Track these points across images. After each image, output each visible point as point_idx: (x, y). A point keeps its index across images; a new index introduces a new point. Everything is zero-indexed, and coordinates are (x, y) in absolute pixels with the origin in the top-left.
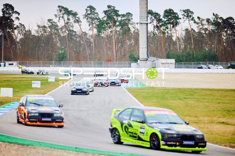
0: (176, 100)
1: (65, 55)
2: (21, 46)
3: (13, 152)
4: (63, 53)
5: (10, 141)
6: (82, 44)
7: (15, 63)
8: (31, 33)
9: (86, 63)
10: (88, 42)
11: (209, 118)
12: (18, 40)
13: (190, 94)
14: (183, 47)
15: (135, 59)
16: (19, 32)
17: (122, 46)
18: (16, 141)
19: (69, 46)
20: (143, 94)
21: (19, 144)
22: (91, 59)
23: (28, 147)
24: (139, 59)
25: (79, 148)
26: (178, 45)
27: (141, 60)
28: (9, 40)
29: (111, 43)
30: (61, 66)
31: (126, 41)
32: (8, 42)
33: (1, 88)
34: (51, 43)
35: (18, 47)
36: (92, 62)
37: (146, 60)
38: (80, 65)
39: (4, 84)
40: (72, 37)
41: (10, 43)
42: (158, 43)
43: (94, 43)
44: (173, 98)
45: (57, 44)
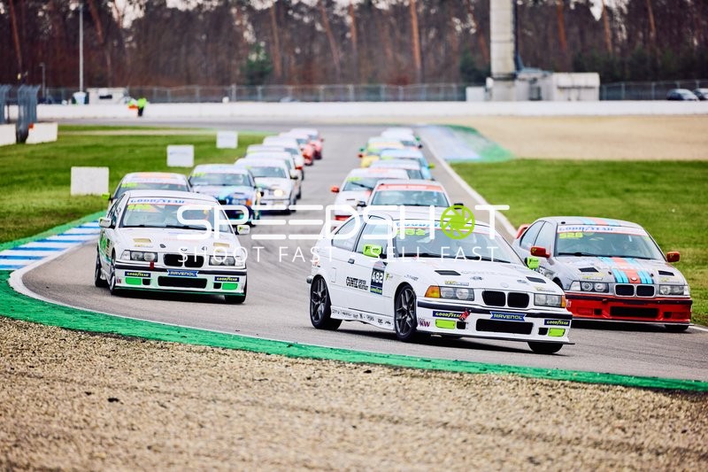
0: (601, 197)
1: (268, 68)
2: (138, 43)
3: (100, 361)
4: (263, 62)
5: (92, 326)
6: (320, 32)
7: (118, 93)
8: (165, 3)
9: (332, 90)
10: (338, 26)
11: (698, 251)
12: (126, 23)
13: (644, 177)
14: (623, 36)
15: (477, 74)
17: (440, 37)
18: (110, 328)
19: (280, 43)
20: (501, 179)
21: (118, 336)
22: (346, 79)
23: (146, 345)
24: (489, 74)
25: (300, 347)
26: (608, 30)
27: (495, 79)
28: (98, 25)
29: (405, 29)
30: (256, 100)
31: (450, 20)
32: (96, 30)
33: (74, 170)
34: (225, 30)
35: (127, 46)
36: (351, 87)
37: (512, 77)
38: (313, 97)
39: (83, 156)
40: (290, 12)
41: (103, 33)
42: (547, 26)
43: (354, 29)
44: (592, 192)
45: (242, 35)
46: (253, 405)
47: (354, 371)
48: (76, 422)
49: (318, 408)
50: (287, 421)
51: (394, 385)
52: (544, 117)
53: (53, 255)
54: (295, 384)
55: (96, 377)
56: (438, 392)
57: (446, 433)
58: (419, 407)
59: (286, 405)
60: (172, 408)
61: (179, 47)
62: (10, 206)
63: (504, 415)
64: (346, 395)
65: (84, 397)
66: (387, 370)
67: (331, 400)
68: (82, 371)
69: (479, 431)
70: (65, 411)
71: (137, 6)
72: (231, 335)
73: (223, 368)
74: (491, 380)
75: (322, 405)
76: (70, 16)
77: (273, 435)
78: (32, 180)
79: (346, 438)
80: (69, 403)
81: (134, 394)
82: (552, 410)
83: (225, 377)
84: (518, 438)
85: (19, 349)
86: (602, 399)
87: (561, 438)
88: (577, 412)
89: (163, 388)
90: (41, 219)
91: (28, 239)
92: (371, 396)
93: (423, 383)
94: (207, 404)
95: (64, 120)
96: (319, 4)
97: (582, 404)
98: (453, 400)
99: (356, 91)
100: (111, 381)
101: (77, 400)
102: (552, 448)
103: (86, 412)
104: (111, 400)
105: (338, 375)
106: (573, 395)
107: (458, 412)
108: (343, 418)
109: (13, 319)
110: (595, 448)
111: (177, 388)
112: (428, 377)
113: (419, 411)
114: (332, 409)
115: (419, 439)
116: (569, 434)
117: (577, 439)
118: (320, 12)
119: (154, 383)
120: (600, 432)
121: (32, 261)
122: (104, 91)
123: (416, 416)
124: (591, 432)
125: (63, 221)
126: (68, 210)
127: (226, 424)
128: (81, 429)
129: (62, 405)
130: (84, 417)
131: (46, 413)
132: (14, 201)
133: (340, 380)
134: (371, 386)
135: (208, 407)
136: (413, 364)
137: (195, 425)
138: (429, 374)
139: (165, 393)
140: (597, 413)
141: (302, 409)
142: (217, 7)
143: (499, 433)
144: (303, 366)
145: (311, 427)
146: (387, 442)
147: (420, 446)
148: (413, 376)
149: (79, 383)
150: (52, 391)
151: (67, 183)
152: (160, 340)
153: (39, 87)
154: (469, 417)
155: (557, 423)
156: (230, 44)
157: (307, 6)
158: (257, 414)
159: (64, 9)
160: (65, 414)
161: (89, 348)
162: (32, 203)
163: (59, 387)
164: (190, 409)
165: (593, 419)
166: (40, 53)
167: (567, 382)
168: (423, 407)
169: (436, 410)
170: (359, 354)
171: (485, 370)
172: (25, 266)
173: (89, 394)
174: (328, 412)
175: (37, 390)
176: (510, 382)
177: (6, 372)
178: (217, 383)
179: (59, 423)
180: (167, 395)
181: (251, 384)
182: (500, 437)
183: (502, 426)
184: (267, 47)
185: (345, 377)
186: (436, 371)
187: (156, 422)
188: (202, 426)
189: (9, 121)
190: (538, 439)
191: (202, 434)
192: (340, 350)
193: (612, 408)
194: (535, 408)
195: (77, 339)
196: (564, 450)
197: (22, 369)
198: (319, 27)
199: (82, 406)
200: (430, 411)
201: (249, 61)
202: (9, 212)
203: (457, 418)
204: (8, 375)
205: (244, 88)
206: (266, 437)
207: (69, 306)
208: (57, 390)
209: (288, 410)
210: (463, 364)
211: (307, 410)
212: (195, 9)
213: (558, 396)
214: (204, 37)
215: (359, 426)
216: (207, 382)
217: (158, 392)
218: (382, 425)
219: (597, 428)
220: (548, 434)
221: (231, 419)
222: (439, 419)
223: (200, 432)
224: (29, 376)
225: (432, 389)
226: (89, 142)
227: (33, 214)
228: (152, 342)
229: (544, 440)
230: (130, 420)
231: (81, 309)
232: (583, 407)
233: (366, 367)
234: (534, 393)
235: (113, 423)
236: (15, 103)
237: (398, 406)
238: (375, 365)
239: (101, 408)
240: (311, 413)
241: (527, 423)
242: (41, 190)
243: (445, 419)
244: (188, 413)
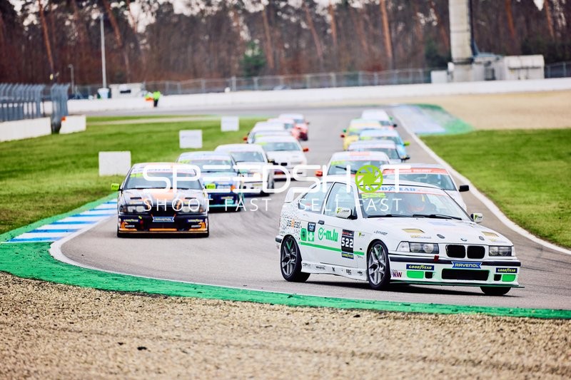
0: (550, 160)
1: (262, 61)
2: (151, 45)
3: (130, 316)
4: (257, 57)
5: (122, 287)
6: (305, 30)
7: (136, 88)
8: (172, 10)
9: (317, 78)
10: (320, 24)
12: (141, 28)
14: (562, 22)
15: (440, 60)
16: (143, 7)
17: (407, 29)
18: (137, 288)
19: (272, 39)
20: (464, 148)
21: (144, 294)
22: (329, 68)
23: (168, 300)
24: (450, 60)
25: (298, 297)
26: (549, 18)
27: (455, 64)
28: (117, 31)
29: (377, 24)
30: (254, 90)
31: (415, 15)
32: (116, 36)
33: (101, 154)
34: (224, 31)
35: (142, 47)
36: (333, 75)
37: (470, 61)
38: (301, 85)
39: (108, 143)
40: (279, 14)
41: (121, 38)
42: (497, 16)
43: (333, 25)
44: (541, 156)
45: (239, 34)
46: (261, 348)
47: (345, 316)
48: (111, 368)
49: (316, 349)
50: (290, 360)
51: (380, 327)
52: (498, 94)
53: (85, 228)
54: (295, 329)
55: (127, 330)
56: (417, 331)
57: (426, 365)
58: (402, 345)
59: (289, 347)
60: (192, 353)
61: (186, 46)
62: (48, 187)
63: (474, 348)
64: (339, 337)
65: (118, 347)
66: (373, 314)
67: (327, 341)
68: (114, 325)
69: (454, 362)
70: (101, 359)
71: (149, 13)
72: (239, 290)
73: (234, 318)
74: (462, 319)
75: (319, 346)
76: (93, 24)
77: (279, 373)
78: (66, 164)
79: (341, 373)
80: (104, 352)
81: (160, 342)
82: (514, 342)
83: (236, 326)
84: (487, 368)
85: (60, 308)
86: (557, 332)
87: (523, 366)
88: (536, 343)
89: (184, 336)
90: (75, 197)
91: (65, 214)
92: (361, 337)
93: (404, 324)
94: (221, 348)
95: (91, 112)
96: (303, 5)
97: (540, 337)
98: (430, 337)
99: (338, 78)
100: (139, 332)
101: (111, 349)
102: (516, 376)
103: (119, 359)
104: (140, 349)
105: (332, 320)
106: (532, 329)
107: (435, 347)
108: (338, 357)
109: (54, 283)
110: (552, 373)
111: (195, 336)
112: (408, 319)
113: (402, 348)
114: (328, 349)
115: (403, 372)
116: (529, 362)
117: (537, 366)
118: (305, 12)
119: (176, 332)
120: (556, 360)
121: (68, 233)
122: (124, 87)
123: (399, 352)
124: (549, 360)
125: (94, 198)
126: (97, 189)
127: (238, 365)
128: (116, 374)
129: (99, 354)
130: (118, 364)
131: (86, 362)
132: (51, 183)
133: (334, 324)
134: (360, 328)
135: (223, 351)
136: (395, 308)
137: (212, 367)
138: (409, 316)
139: (186, 340)
140: (553, 344)
141: (302, 350)
142: (218, 12)
143: (470, 363)
144: (302, 314)
145: (310, 365)
146: (375, 375)
147: (403, 378)
148: (396, 319)
149: (112, 335)
150: (90, 343)
151: (96, 165)
152: (179, 296)
153: (68, 85)
154: (445, 352)
155: (519, 354)
156: (229, 43)
157: (293, 8)
158: (264, 356)
159: (87, 19)
160: (102, 362)
161: (120, 305)
162: (67, 184)
163: (96, 339)
164: (208, 354)
165: (550, 349)
166: (69, 57)
167: (527, 319)
168: (405, 344)
169: (416, 347)
170: (349, 301)
171: (457, 311)
172: (63, 237)
173: (121, 344)
174: (325, 352)
175: (77, 343)
176: (478, 320)
177: (50, 328)
178: (229, 331)
179: (96, 369)
180: (188, 343)
181: (258, 330)
182: (471, 368)
183: (472, 358)
184: (261, 44)
185: (338, 321)
186: (415, 313)
187: (179, 366)
188: (218, 368)
189: (44, 115)
190: (503, 368)
191: (219, 374)
192: (332, 299)
193: (566, 339)
194: (500, 341)
195: (110, 297)
196: (526, 376)
197: (64, 325)
198: (304, 25)
199: (116, 354)
200: (411, 347)
201: (246, 57)
202: (48, 193)
203: (435, 352)
204: (52, 330)
205: (242, 79)
206: (272, 375)
207: (102, 270)
208: (94, 342)
209: (291, 351)
210: (437, 306)
211: (306, 351)
212: (198, 14)
213: (519, 331)
214: (207, 38)
215: (351, 362)
216: (221, 330)
217: (180, 340)
218: (371, 361)
219: (553, 357)
220: (512, 363)
221: (242, 361)
222: (420, 354)
223: (216, 373)
224: (69, 331)
225: (412, 329)
226: (113, 131)
227: (68, 193)
228: (173, 298)
229: (509, 369)
230: (157, 364)
231: (111, 272)
232: (541, 339)
233: (355, 313)
234: (499, 329)
235: (142, 368)
236: (49, 99)
237: (383, 344)
238: (363, 310)
239: (132, 356)
240: (310, 353)
241: (494, 354)
242: (74, 173)
243: (424, 354)
244: (206, 357)
